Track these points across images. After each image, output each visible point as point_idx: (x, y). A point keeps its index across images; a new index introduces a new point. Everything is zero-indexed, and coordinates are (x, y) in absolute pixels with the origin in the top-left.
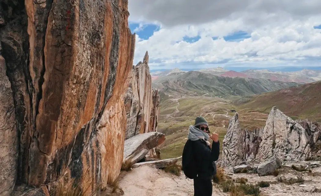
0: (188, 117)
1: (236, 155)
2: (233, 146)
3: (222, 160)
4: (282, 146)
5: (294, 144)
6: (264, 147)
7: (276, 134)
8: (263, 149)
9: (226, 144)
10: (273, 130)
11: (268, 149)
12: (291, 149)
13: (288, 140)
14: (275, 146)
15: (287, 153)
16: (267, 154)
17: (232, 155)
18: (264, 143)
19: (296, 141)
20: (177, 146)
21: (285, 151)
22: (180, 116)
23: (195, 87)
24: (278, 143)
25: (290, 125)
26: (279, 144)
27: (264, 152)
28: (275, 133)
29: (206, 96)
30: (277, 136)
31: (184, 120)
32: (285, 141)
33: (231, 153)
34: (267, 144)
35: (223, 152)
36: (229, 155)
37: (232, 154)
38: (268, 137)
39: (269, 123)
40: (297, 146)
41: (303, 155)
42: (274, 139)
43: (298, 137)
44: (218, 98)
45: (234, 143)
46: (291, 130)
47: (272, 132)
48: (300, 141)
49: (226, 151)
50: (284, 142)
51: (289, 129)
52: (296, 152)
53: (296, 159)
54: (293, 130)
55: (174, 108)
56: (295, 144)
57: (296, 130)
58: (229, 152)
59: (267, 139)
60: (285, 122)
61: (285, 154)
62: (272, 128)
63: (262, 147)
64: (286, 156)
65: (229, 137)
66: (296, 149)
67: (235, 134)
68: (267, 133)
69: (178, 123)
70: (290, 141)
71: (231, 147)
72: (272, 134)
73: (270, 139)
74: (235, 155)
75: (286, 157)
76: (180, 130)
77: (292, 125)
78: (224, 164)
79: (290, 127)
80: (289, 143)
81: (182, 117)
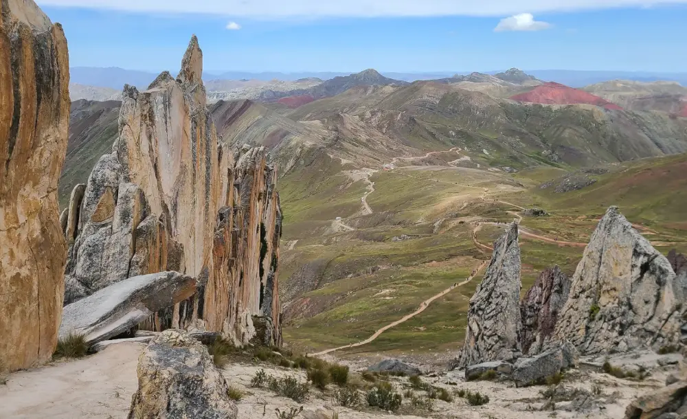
0: (399, 228)
1: (499, 337)
2: (491, 314)
3: (464, 351)
4: (612, 316)
5: (640, 311)
6: (570, 317)
7: (604, 283)
8: (565, 322)
9: (476, 308)
10: (598, 273)
11: (577, 322)
12: (632, 323)
13: (629, 299)
14: (594, 316)
15: (621, 333)
16: (574, 335)
17: (489, 337)
18: (572, 307)
19: (646, 302)
20: (358, 313)
21: (617, 328)
22: (375, 225)
23: (429, 137)
24: (605, 306)
25: (642, 260)
26: (606, 310)
27: (566, 331)
28: (601, 282)
29: (459, 165)
30: (604, 287)
31: (384, 236)
32: (620, 303)
33: (485, 332)
34: (577, 309)
35: (468, 328)
36: (480, 337)
37: (488, 334)
38: (583, 291)
39: (590, 253)
40: (648, 317)
41: (658, 339)
42: (597, 296)
43: (655, 293)
44: (497, 172)
45: (497, 304)
46: (642, 274)
47: (595, 278)
48: (657, 302)
49: (475, 327)
50: (618, 304)
51: (637, 271)
52: (643, 332)
53: (638, 348)
54: (646, 275)
55: (354, 200)
56: (644, 310)
57: (653, 273)
58: (482, 328)
59: (578, 297)
60: (631, 251)
61: (617, 337)
62: (597, 266)
63: (563, 316)
64: (618, 340)
65: (487, 290)
66: (643, 323)
67: (503, 281)
68: (582, 279)
69: (365, 247)
70: (634, 303)
71: (487, 317)
72: (594, 283)
73: (587, 297)
74: (496, 338)
75: (617, 344)
76: (370, 268)
77: (645, 259)
78: (466, 359)
79: (639, 265)
80: (631, 307)
81: (379, 228)
